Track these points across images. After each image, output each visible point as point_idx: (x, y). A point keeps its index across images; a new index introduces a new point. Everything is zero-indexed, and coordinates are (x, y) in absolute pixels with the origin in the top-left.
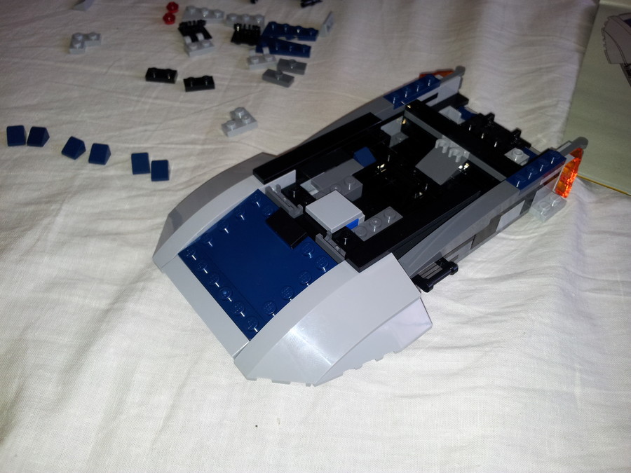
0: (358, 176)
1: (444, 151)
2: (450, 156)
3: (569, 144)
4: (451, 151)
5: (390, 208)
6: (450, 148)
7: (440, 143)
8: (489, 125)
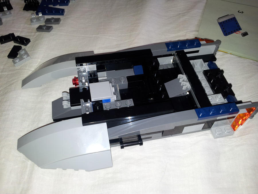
2: (181, 85)
3: (250, 103)
4: (182, 83)
5: (132, 99)
6: (184, 81)
7: (180, 76)
8: (219, 76)
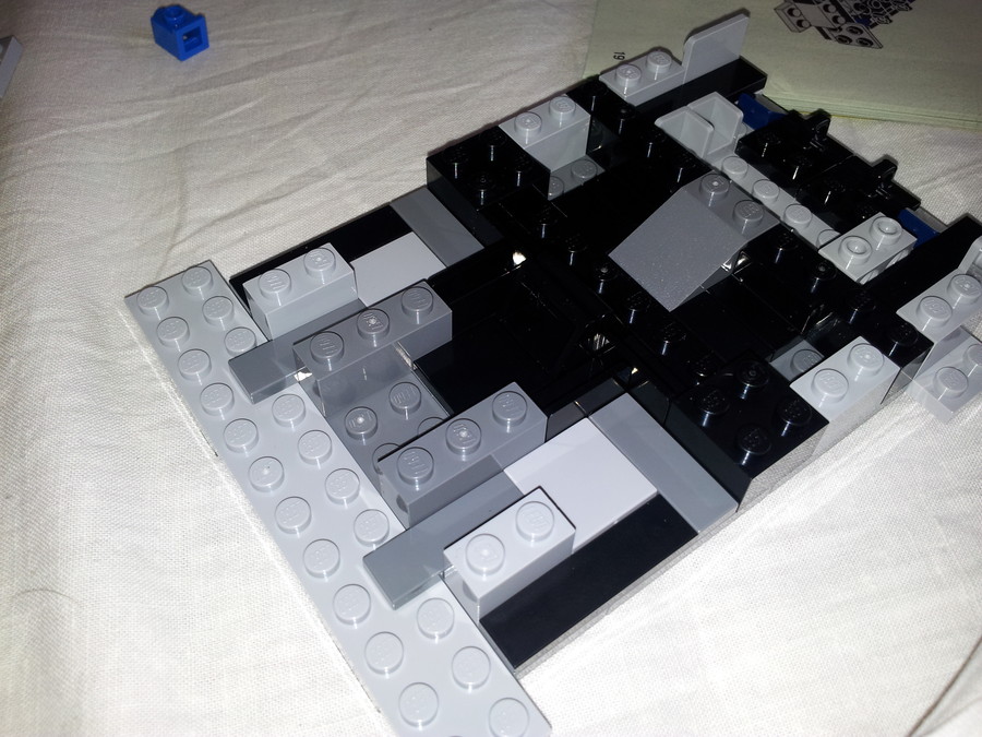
5: (514, 386)
8: (814, 144)
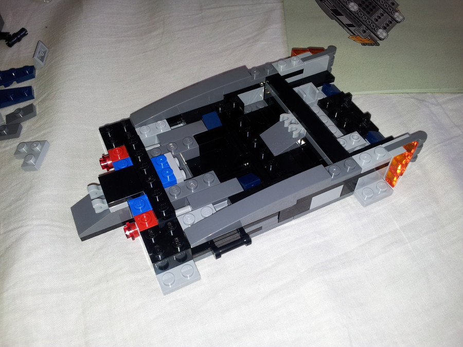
0: (199, 138)
1: (286, 125)
2: (289, 131)
3: (407, 136)
4: (290, 128)
5: (213, 172)
6: (291, 123)
7: (283, 117)
8: (346, 104)
